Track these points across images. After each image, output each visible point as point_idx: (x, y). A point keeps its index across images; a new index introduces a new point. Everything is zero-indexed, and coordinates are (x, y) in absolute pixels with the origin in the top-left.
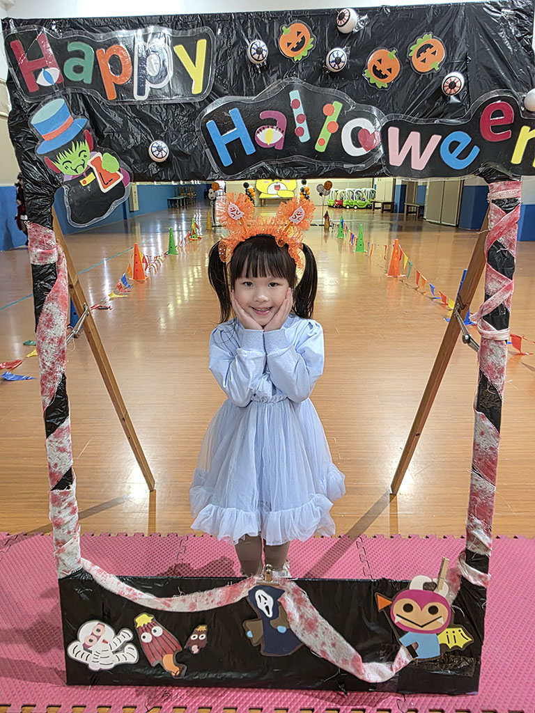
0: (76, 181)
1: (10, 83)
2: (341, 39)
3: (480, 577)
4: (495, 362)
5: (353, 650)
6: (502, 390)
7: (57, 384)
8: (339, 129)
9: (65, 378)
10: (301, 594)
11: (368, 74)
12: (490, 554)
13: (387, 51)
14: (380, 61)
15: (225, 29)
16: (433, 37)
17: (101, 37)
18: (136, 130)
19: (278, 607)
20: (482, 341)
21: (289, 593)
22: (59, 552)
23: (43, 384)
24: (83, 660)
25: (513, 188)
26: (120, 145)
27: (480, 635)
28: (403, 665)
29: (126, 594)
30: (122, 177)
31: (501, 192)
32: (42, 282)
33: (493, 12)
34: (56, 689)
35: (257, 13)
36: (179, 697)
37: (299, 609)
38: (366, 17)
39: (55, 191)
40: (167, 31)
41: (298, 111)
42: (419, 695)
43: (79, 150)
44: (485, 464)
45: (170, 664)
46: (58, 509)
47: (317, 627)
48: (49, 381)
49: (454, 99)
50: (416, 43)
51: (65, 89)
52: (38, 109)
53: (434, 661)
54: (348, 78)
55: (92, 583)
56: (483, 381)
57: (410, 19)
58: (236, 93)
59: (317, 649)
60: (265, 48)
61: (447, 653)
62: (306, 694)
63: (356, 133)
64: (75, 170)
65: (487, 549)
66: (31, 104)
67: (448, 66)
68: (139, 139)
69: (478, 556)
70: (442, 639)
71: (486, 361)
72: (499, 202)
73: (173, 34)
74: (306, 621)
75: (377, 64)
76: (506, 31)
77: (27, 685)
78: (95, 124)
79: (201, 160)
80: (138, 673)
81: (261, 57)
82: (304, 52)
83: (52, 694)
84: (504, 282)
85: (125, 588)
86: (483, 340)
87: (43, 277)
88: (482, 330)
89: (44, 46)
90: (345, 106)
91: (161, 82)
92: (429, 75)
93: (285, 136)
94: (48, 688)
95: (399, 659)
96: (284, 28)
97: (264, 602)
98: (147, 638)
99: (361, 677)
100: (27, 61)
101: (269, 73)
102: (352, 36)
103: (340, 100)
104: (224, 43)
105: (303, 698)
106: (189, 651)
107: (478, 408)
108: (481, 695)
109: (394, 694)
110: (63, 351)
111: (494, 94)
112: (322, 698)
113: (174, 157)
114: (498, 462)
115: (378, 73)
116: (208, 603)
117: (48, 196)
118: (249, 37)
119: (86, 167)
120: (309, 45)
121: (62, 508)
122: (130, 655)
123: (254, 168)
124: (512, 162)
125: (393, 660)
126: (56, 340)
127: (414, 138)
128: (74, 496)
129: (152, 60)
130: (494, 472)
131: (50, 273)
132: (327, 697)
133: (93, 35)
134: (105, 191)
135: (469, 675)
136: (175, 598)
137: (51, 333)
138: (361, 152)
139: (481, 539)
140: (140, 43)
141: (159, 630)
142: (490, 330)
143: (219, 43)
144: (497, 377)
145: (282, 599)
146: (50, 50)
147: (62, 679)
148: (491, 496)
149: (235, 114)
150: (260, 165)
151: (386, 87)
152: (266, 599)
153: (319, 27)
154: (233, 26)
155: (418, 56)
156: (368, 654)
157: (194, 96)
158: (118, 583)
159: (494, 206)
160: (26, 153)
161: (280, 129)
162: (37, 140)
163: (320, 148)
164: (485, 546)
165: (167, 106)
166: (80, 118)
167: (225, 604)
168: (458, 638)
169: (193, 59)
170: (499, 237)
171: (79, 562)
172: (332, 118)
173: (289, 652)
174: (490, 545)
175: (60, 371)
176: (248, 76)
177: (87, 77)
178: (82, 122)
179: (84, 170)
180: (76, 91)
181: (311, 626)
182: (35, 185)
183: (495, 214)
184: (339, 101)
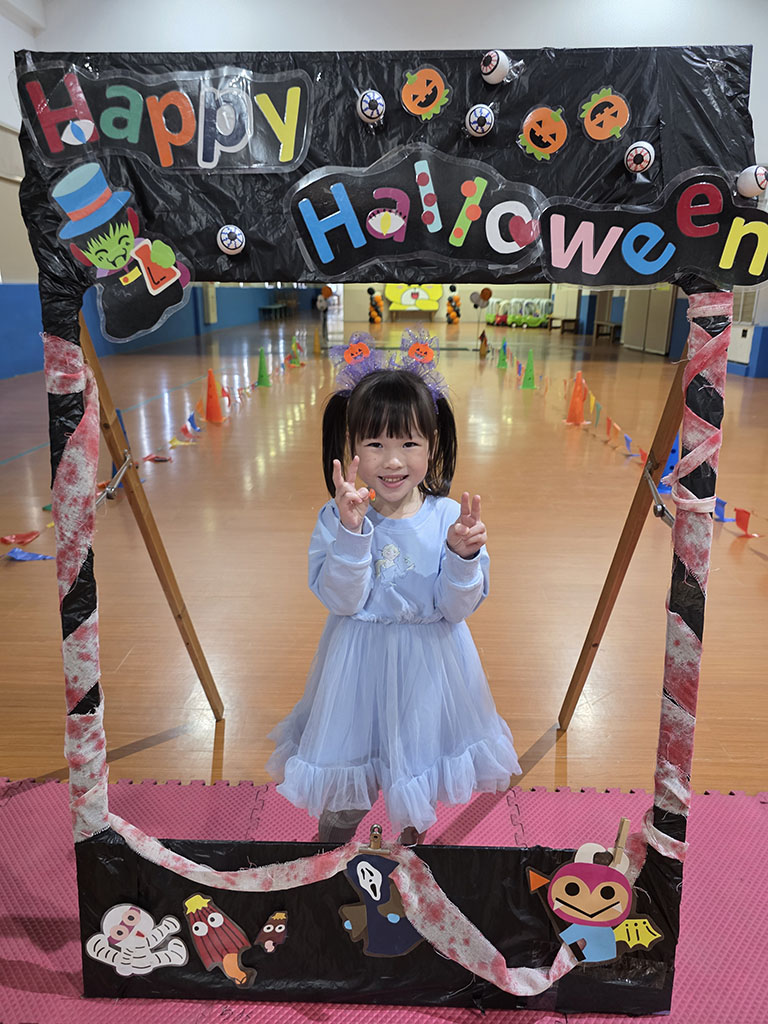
0: (113, 278)
1: (24, 138)
2: (486, 92)
3: (674, 846)
4: (696, 542)
5: (494, 949)
6: (705, 582)
7: (80, 564)
8: (481, 217)
9: (93, 555)
10: (421, 868)
11: (523, 140)
12: (687, 814)
13: (549, 110)
14: (540, 123)
15: (327, 75)
16: (613, 93)
17: (153, 80)
18: (201, 209)
19: (389, 886)
20: (677, 514)
21: (404, 866)
22: (77, 805)
23: (59, 563)
24: (108, 961)
25: (722, 302)
26: (176, 229)
27: (673, 929)
28: (564, 971)
29: (172, 865)
30: (179, 274)
31: (705, 307)
32: (63, 419)
33: (695, 61)
34: (69, 1002)
35: (371, 52)
36: (245, 1015)
37: (418, 889)
38: (522, 62)
39: (84, 291)
40: (244, 73)
41: (427, 190)
42: (587, 1015)
43: (118, 235)
44: (681, 687)
45: (232, 967)
46: (77, 742)
47: (444, 915)
48: (68, 559)
49: (641, 178)
50: (590, 100)
51: (101, 150)
52: (63, 177)
53: (607, 966)
54: (497, 146)
55: (124, 849)
56: (679, 570)
57: (583, 67)
58: (340, 162)
59: (443, 948)
60: (381, 101)
61: (626, 954)
62: (427, 1013)
63: (506, 221)
64: (114, 263)
65: (683, 807)
66: (52, 170)
67: (634, 132)
68: (204, 223)
69: (670, 815)
70: (620, 934)
71: (683, 542)
72: (701, 321)
73: (254, 77)
74: (428, 906)
75: (536, 128)
76: (713, 87)
77: (27, 996)
78: (142, 200)
79: (290, 255)
80: (187, 980)
81: (375, 114)
82: (435, 109)
83: (62, 1011)
84: (708, 432)
85: (170, 857)
86: (680, 512)
87: (64, 411)
88: (677, 498)
89: (73, 90)
90: (491, 185)
91: (236, 144)
92: (607, 144)
93: (409, 223)
94: (55, 1002)
95: (559, 962)
96: (408, 75)
97: (369, 879)
98: (201, 930)
99: (504, 988)
100: (49, 110)
101: (387, 136)
102: (501, 88)
103: (485, 176)
104: (324, 93)
105: (422, 1018)
106: (262, 949)
107: (673, 606)
108: (675, 1016)
109: (553, 1013)
110: (91, 517)
111: (697, 172)
112: (450, 1018)
113: (252, 248)
114: (700, 683)
115: (537, 140)
116: (289, 880)
117: (73, 298)
118: (360, 85)
119: (128, 258)
120: (442, 99)
121: (83, 740)
122: (177, 955)
123: (364, 268)
124: (720, 266)
125: (551, 965)
126: (81, 501)
127: (586, 229)
128: (101, 724)
129: (224, 114)
130: (694, 697)
131: (74, 407)
132: (457, 1016)
133: (143, 76)
134: (154, 293)
135: (657, 986)
136: (242, 872)
137: (73, 490)
138: (513, 247)
139: (675, 791)
140: (206, 88)
141: (218, 919)
142: (687, 499)
143: (317, 92)
144: (698, 564)
145: (394, 875)
146: (82, 96)
147: (78, 988)
148: (688, 731)
149: (338, 192)
150: (373, 262)
151: (548, 158)
152: (372, 874)
153: (456, 75)
154: (338, 70)
155: (593, 117)
156: (516, 957)
157: (283, 164)
158: (161, 849)
159: (695, 326)
160: (44, 237)
161: (401, 214)
162: (59, 219)
163: (456, 241)
164: (681, 801)
165: (245, 177)
166: (121, 191)
167: (313, 881)
168: (642, 933)
169: (282, 115)
170: (702, 369)
171: (106, 819)
172: (473, 200)
173: (402, 952)
174: (687, 800)
175: (85, 545)
176: (357, 140)
177: (132, 134)
178: (123, 196)
179: (125, 263)
180: (116, 153)
181: (434, 914)
182: (56, 281)
183: (697, 337)
184: (484, 178)
